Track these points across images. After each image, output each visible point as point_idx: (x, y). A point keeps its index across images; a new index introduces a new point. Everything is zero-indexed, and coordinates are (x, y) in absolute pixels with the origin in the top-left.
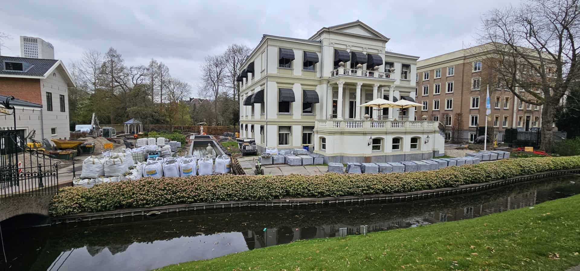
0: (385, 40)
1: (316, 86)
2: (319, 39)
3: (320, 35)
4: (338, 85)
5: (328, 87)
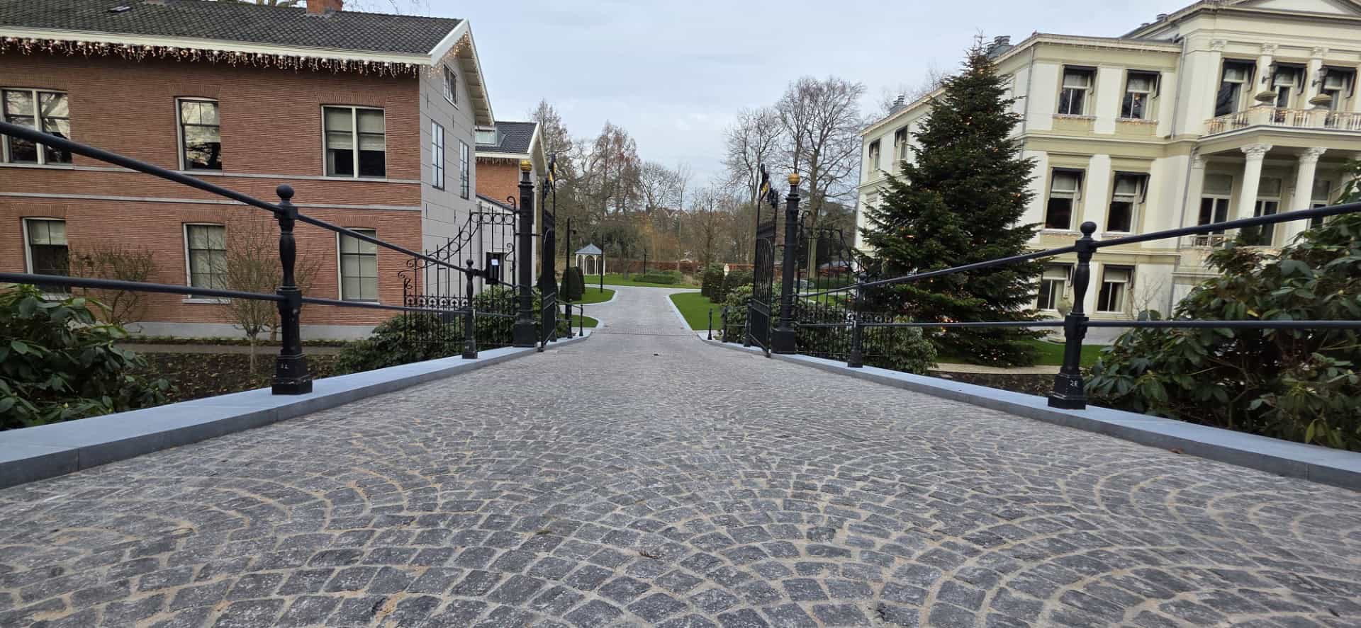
1: (1151, 160)
2: (1171, 35)
3: (1174, 24)
4: (1244, 155)
5: (1192, 161)
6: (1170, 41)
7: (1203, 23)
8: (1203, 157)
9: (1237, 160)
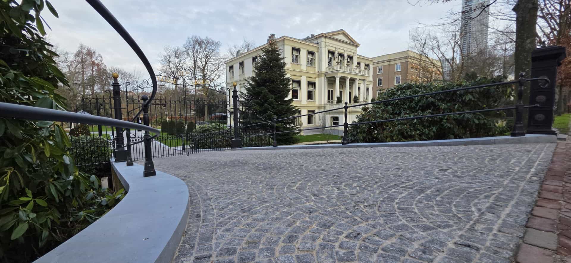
0: (357, 46)
1: (315, 78)
2: (316, 41)
3: (316, 38)
4: (335, 78)
5: (325, 79)
6: (316, 43)
7: (323, 39)
8: (327, 78)
9: (334, 79)
